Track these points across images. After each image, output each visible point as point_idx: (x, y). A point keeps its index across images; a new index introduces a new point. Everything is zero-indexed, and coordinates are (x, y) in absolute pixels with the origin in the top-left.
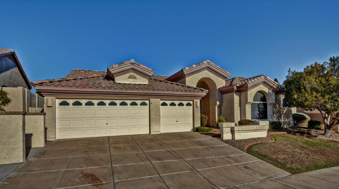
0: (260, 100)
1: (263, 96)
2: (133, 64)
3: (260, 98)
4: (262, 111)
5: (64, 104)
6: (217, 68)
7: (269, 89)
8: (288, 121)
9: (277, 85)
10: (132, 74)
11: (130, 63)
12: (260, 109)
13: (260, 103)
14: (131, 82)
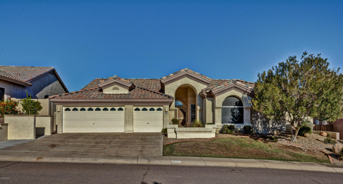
0: (235, 105)
1: (239, 100)
2: (115, 79)
3: (235, 102)
4: (236, 116)
5: (68, 110)
6: (197, 75)
7: (243, 93)
8: (279, 127)
9: (251, 89)
10: (116, 86)
11: (113, 78)
12: (234, 114)
13: (234, 108)
14: (114, 92)
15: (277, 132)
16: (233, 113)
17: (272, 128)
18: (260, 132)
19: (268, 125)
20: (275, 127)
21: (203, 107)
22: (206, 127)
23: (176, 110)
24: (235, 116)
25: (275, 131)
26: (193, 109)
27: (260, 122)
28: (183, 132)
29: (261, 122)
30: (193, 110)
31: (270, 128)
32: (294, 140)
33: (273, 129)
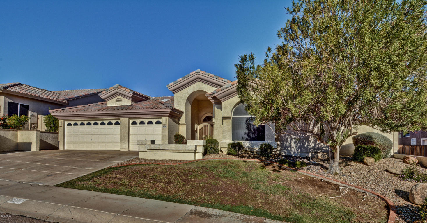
2: (116, 88)
4: (254, 129)
6: (211, 77)
10: (119, 97)
11: (114, 88)
12: (251, 126)
13: (250, 117)
14: (118, 104)
15: (322, 155)
16: (248, 125)
17: (313, 148)
18: (293, 154)
19: (307, 143)
20: (319, 146)
22: (188, 144)
24: (252, 129)
25: (319, 153)
27: (293, 139)
28: (155, 151)
29: (295, 138)
31: (311, 149)
32: (332, 169)
33: (316, 149)
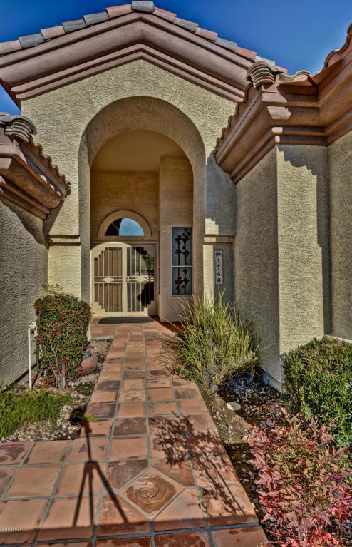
6: (201, 39)
21: (234, 226)
23: (120, 249)
26: (179, 243)
30: (181, 247)
